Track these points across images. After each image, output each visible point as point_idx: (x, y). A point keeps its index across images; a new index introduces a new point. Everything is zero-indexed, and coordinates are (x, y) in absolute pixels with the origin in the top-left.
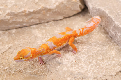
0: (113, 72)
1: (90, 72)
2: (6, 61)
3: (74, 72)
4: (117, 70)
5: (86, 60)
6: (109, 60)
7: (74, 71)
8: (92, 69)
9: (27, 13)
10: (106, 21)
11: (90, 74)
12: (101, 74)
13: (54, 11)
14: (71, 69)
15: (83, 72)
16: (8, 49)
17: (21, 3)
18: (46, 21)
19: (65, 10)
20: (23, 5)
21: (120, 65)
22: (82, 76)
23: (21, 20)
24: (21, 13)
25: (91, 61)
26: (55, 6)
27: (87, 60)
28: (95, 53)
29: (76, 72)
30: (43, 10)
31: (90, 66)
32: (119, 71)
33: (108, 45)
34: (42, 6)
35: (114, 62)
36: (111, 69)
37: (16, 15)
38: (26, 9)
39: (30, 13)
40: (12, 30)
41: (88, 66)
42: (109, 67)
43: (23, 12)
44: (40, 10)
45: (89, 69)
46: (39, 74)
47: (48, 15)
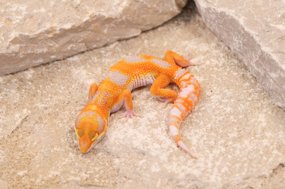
0: (264, 168)
1: (214, 174)
2: (20, 153)
3: (178, 175)
4: (273, 162)
5: (202, 141)
6: (253, 138)
7: (176, 172)
8: (218, 164)
9: (58, 32)
10: (241, 42)
11: (213, 178)
12: (237, 175)
13: (120, 20)
14: (170, 167)
15: (196, 173)
16: (22, 122)
17: (43, 10)
18: (101, 45)
19: (144, 16)
20: (48, 16)
21: (279, 148)
22: (196, 182)
23: (45, 50)
24: (43, 33)
25: (212, 143)
26: (120, 9)
27: (204, 141)
28: (220, 121)
29: (182, 175)
30: (93, 22)
31: (211, 156)
32: (278, 164)
33: (250, 99)
34: (91, 12)
35: (265, 142)
36: (259, 162)
37: (33, 40)
38: (55, 25)
39: (64, 33)
40: (25, 72)
41: (207, 157)
42: (255, 156)
43: (48, 32)
44: (87, 22)
45: (210, 165)
46: (98, 184)
47: (105, 31)
